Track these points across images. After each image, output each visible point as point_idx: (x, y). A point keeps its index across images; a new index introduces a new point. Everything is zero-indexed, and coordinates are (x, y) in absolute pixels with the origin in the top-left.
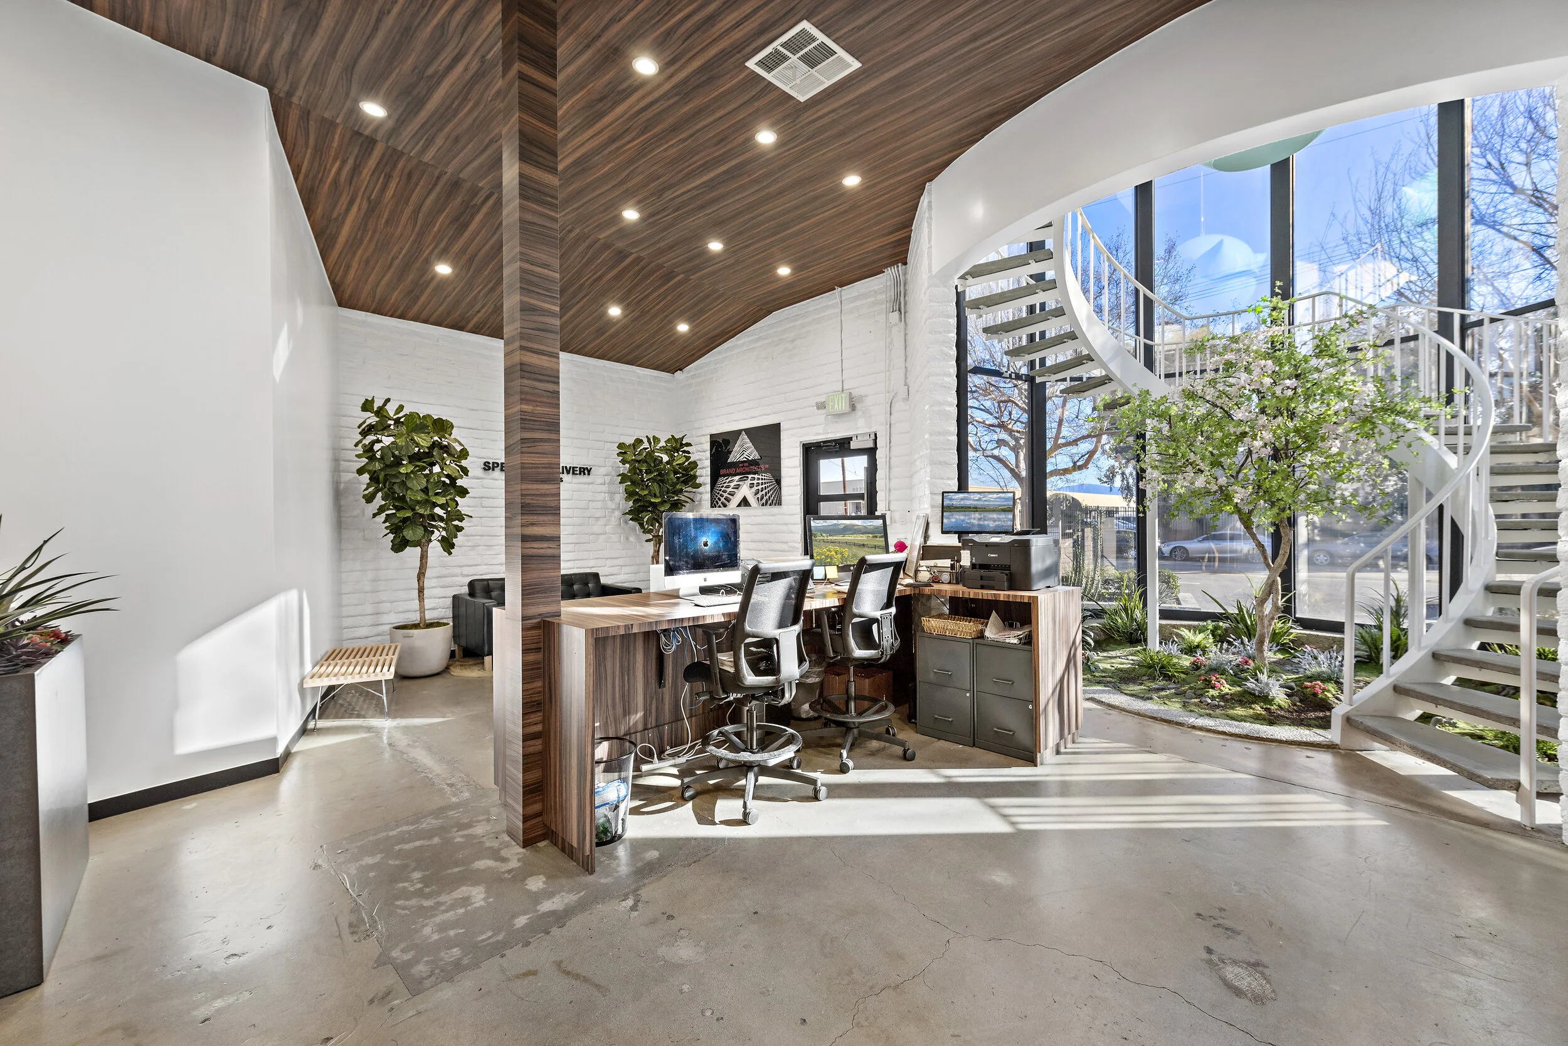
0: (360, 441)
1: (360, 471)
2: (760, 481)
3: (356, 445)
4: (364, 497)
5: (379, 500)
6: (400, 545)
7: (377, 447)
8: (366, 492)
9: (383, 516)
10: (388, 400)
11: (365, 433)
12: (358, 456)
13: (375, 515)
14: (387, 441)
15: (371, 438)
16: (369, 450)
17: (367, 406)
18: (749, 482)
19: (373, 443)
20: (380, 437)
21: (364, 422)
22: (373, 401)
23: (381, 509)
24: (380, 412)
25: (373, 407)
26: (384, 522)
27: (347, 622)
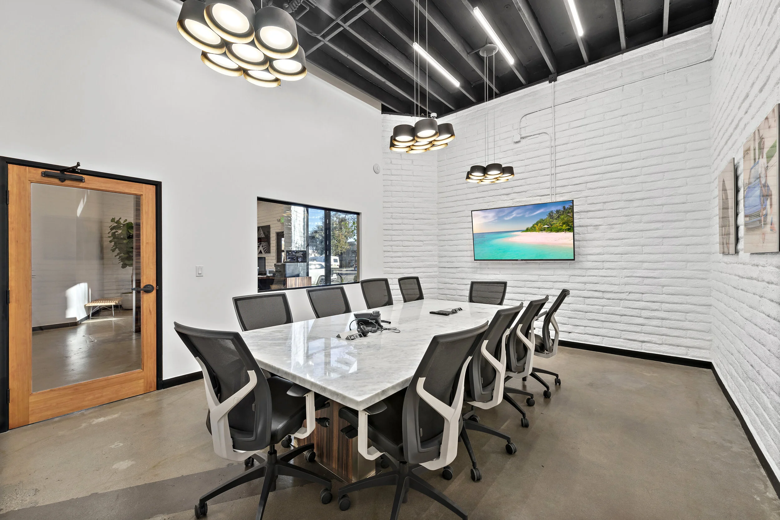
0: (110, 232)
1: (111, 242)
2: (263, 245)
3: (109, 233)
4: (111, 250)
5: (117, 251)
6: (124, 266)
7: (116, 233)
8: (112, 249)
9: (118, 257)
10: (120, 218)
11: (112, 229)
12: (109, 237)
13: (116, 256)
14: (120, 231)
15: (114, 231)
16: (114, 234)
17: (113, 220)
18: (262, 245)
19: (115, 232)
20: (117, 231)
21: (111, 226)
22: (115, 219)
23: (118, 254)
24: (118, 222)
25: (115, 221)
26: (119, 258)
27: (105, 292)
